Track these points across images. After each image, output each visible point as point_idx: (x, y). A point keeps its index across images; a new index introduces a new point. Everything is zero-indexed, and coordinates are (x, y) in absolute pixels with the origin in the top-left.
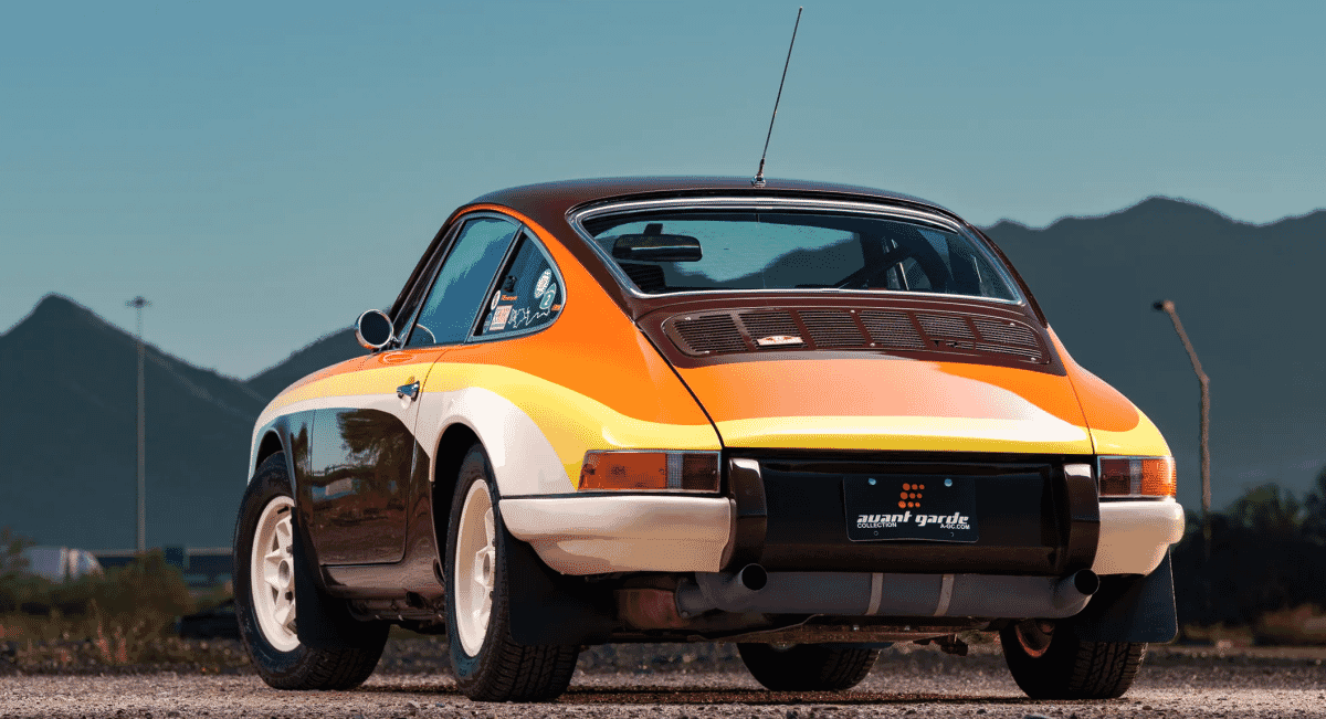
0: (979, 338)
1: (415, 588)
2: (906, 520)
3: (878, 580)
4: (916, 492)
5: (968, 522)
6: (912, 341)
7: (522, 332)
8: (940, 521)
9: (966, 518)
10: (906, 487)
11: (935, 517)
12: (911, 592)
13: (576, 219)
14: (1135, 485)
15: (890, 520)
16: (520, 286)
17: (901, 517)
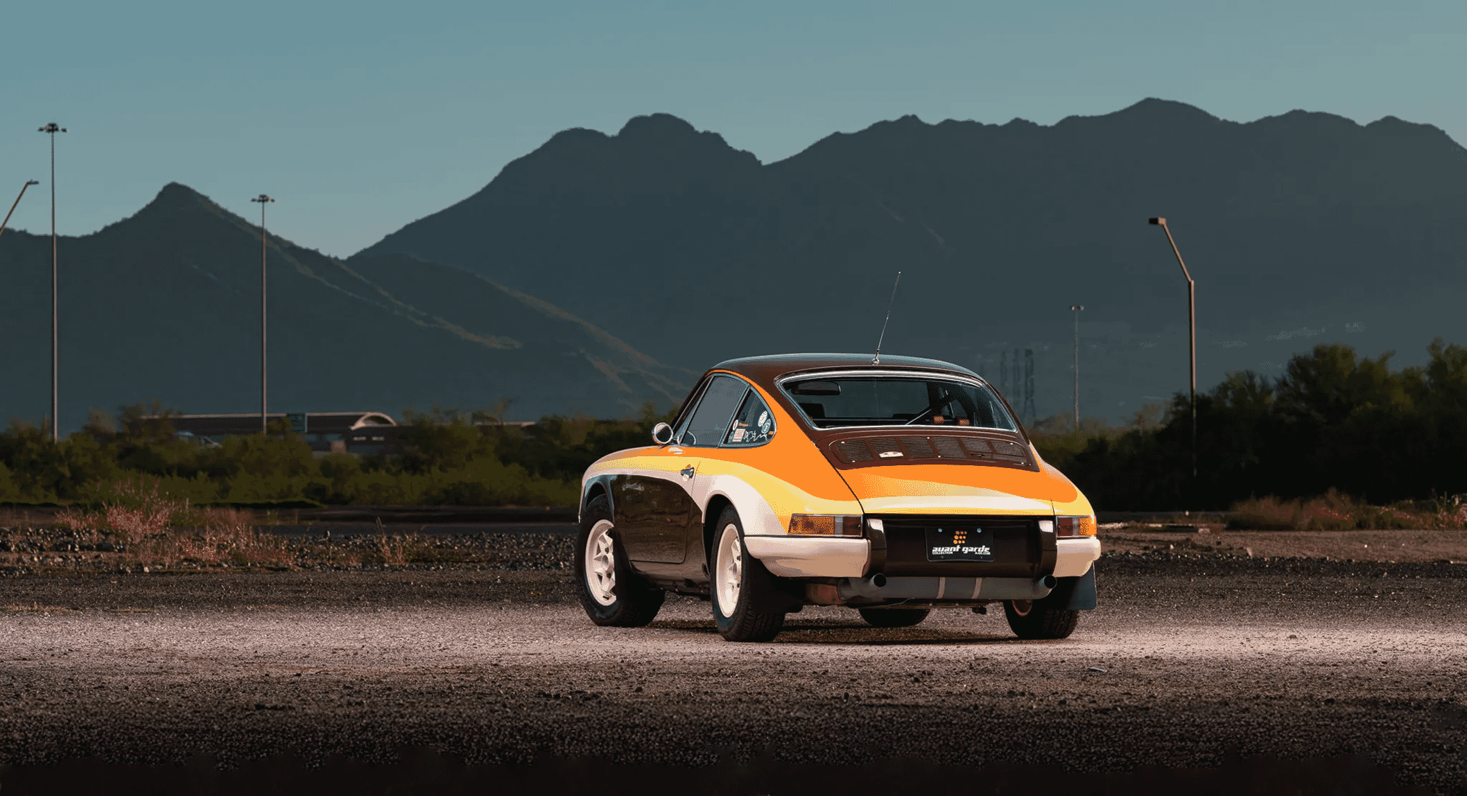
0: (994, 452)
1: (689, 576)
2: (957, 550)
3: (943, 580)
4: (963, 535)
5: (989, 551)
6: (960, 454)
7: (753, 445)
8: (975, 551)
9: (988, 549)
10: (957, 533)
11: (972, 548)
12: (960, 587)
13: (780, 382)
14: (1075, 531)
15: (949, 550)
16: (750, 417)
17: (955, 548)
